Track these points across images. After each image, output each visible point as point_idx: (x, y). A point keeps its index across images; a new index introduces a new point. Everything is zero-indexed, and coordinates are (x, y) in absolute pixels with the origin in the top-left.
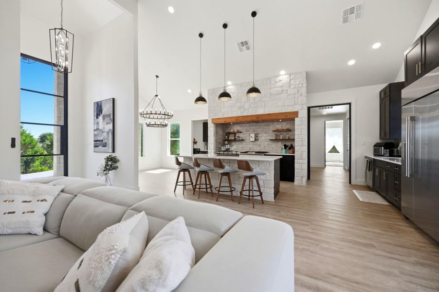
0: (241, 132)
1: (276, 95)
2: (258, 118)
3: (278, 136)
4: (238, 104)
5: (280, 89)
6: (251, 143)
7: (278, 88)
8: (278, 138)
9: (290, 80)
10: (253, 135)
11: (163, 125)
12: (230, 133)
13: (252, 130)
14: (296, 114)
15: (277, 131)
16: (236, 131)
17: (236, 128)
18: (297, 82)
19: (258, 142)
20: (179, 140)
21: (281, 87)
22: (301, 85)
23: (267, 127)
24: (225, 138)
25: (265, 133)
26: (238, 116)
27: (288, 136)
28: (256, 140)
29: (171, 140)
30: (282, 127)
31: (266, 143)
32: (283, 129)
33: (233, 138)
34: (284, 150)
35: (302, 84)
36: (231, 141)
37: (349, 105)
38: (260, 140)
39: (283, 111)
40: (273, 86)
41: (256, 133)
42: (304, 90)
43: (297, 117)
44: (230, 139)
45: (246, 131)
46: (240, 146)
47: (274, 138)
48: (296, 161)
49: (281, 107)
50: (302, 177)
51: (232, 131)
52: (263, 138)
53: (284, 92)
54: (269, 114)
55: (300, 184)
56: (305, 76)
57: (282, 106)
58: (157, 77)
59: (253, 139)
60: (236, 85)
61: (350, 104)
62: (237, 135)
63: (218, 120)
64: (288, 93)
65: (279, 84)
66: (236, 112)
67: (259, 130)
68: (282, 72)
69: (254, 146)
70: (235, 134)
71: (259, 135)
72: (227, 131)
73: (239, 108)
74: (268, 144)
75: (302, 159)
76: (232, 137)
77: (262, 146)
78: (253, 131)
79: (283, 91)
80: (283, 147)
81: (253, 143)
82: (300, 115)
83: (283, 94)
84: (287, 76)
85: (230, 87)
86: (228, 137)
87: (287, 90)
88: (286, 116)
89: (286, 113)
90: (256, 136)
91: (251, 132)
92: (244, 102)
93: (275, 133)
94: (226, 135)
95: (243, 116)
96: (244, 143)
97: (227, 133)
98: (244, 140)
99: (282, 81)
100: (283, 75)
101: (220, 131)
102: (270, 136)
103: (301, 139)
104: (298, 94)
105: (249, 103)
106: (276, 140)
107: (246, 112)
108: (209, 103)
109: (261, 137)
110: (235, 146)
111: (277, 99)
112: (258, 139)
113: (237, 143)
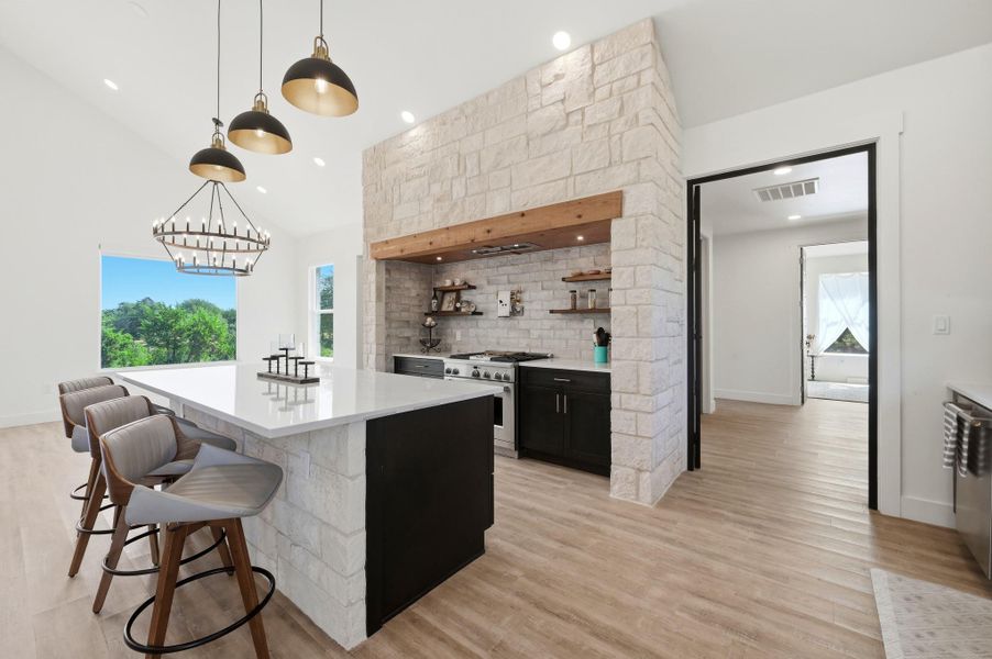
0: (473, 288)
1: (544, 135)
2: (489, 231)
3: (580, 297)
4: (436, 189)
5: (557, 111)
6: (501, 323)
7: (552, 108)
8: (580, 304)
9: (593, 67)
10: (506, 297)
12: (445, 291)
13: (504, 279)
14: (615, 203)
15: (579, 278)
16: (459, 283)
17: (458, 275)
18: (620, 71)
19: (521, 322)
20: (331, 315)
21: (563, 101)
22: (632, 81)
23: (549, 266)
24: (430, 304)
25: (543, 289)
26: (436, 228)
28: (514, 312)
29: (321, 315)
30: (595, 264)
31: (547, 324)
32: (598, 273)
33: (452, 309)
34: (597, 351)
35: (639, 73)
36: (447, 315)
37: (865, 155)
38: (526, 313)
39: (571, 197)
40: (535, 103)
41: (515, 288)
42: (645, 100)
43: (620, 215)
44: (445, 308)
45: (489, 283)
46: (472, 332)
47: (569, 307)
48: (615, 398)
49: (562, 182)
50: (640, 470)
51: (448, 283)
52: (536, 306)
53: (573, 119)
54: (523, 215)
55: (631, 499)
56: (647, 37)
57: (567, 178)
58: (217, 121)
59: (506, 311)
60: (428, 122)
61: (871, 148)
62: (465, 296)
63: (385, 248)
64: (588, 121)
65: (556, 91)
66: (430, 216)
67: (525, 277)
69: (512, 334)
70: (458, 291)
71: (525, 297)
72: (438, 284)
73: (438, 200)
74: (552, 328)
75: (638, 393)
76: (447, 306)
77: (535, 333)
78: (508, 281)
79: (568, 114)
80: (595, 337)
81: (509, 323)
82: (628, 208)
83: (568, 129)
84: (581, 53)
85: (413, 133)
86: (440, 305)
87: (582, 109)
88: (580, 216)
89: (580, 202)
90: (515, 299)
91: (501, 287)
92: (452, 178)
93: (572, 286)
94: (435, 297)
95: (448, 228)
96: (481, 321)
97: (435, 290)
98: (481, 314)
99: (562, 76)
100: (568, 53)
101: (409, 284)
102: (554, 299)
103: (634, 309)
104: (622, 120)
105: (463, 180)
106: (574, 310)
107: (456, 213)
108: (366, 194)
109: (531, 302)
110: (460, 334)
111: (548, 154)
112: (522, 308)
113: (464, 323)
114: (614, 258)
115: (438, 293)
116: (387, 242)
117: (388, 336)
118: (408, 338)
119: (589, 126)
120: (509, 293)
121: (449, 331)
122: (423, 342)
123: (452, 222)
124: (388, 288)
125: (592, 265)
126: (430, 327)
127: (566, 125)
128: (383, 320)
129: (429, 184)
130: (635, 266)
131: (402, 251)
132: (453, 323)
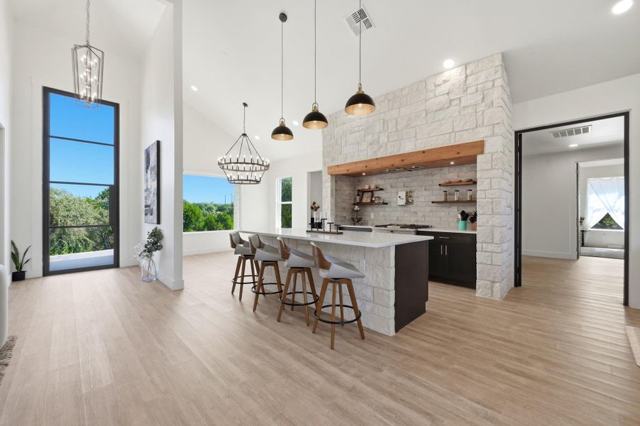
0: (382, 189)
1: (436, 111)
2: (403, 161)
3: (450, 194)
4: (369, 138)
5: (444, 99)
6: (400, 209)
7: (442, 97)
8: (449, 198)
9: (466, 77)
10: (403, 194)
11: (250, 180)
12: (364, 192)
13: (402, 184)
14: (479, 146)
15: (449, 184)
16: (373, 187)
17: (372, 183)
18: (482, 79)
19: (412, 208)
20: (291, 205)
21: (448, 93)
22: (490, 85)
23: (430, 178)
24: (355, 199)
25: (425, 190)
26: (369, 158)
27: (469, 193)
28: (408, 203)
29: (282, 205)
30: (458, 176)
31: (428, 209)
32: (461, 181)
33: (369, 201)
34: (461, 223)
35: (493, 81)
36: (366, 204)
37: (622, 117)
38: (415, 203)
39: (453, 143)
40: (431, 95)
41: (409, 189)
42: (497, 95)
43: (482, 152)
44: (364, 201)
45: (392, 187)
46: (381, 213)
47: (442, 199)
48: (479, 246)
49: (447, 136)
50: (493, 282)
51: (367, 187)
52: (422, 199)
53: (453, 103)
54: (424, 152)
55: (488, 296)
56: (498, 62)
57: (450, 133)
58: (245, 105)
59: (403, 202)
61: (626, 115)
62: (377, 194)
63: (337, 169)
64: (463, 104)
65: (444, 88)
66: (365, 152)
67: (416, 183)
68: (449, 63)
69: (406, 215)
70: (372, 192)
71: (415, 194)
72: (360, 188)
73: (371, 144)
74: (431, 211)
75: (492, 243)
76: (366, 199)
77: (420, 214)
78: (404, 186)
79: (451, 101)
80: (460, 216)
81: (404, 208)
82: (487, 149)
83: (451, 108)
84: (459, 69)
86: (361, 199)
87: (460, 98)
88: (458, 153)
89: (458, 146)
90: (408, 195)
91: (400, 189)
92: (379, 133)
93: (445, 189)
94: (358, 195)
95: (377, 159)
96: (387, 208)
97: (359, 190)
98: (387, 204)
99: (448, 81)
100: (451, 69)
101: (345, 188)
102: (433, 195)
103: (490, 200)
104: (484, 104)
105: (386, 133)
106: (446, 202)
107: (381, 151)
108: (324, 140)
109: (418, 197)
110: (373, 215)
111: (438, 121)
112: (413, 201)
113: (376, 209)
114: (478, 175)
115: (360, 193)
116: (338, 166)
117: (336, 216)
118: (345, 217)
119: (464, 107)
120: (405, 193)
121: (366, 213)
122: (353, 219)
123: (379, 156)
124: (336, 190)
125: (456, 177)
126: (357, 211)
127: (450, 105)
128: (334, 208)
129: (365, 136)
130: (491, 179)
131: (348, 170)
132: (369, 209)
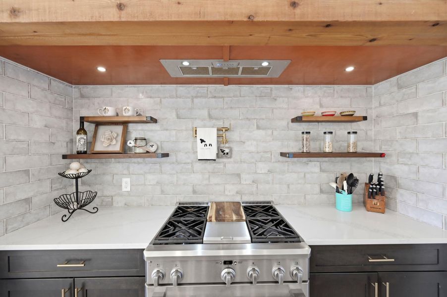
0: (154, 121)
3: (314, 139)
6: (199, 166)
10: (210, 135)
12: (100, 123)
13: (205, 113)
16: (128, 113)
19: (229, 164)
24: (72, 141)
25: (258, 128)
27: (353, 138)
28: (221, 154)
30: (321, 106)
31: (263, 168)
33: (117, 148)
34: (344, 198)
38: (236, 155)
41: (220, 124)
44: (100, 146)
45: (178, 117)
46: (152, 178)
51: (110, 112)
52: (251, 146)
62: (136, 131)
67: (236, 113)
69: (214, 180)
70: (125, 124)
71: (234, 136)
72: (86, 113)
76: (107, 142)
77: (246, 178)
78: (210, 117)
81: (209, 166)
90: (222, 137)
91: (197, 123)
93: (304, 127)
94: (81, 131)
96: (167, 165)
97: (82, 120)
98: (166, 155)
109: (242, 143)
110: (128, 182)
112: (231, 150)
113: (136, 166)
115: (86, 125)
120: (215, 131)
121: (108, 178)
122: (63, 204)
132: (116, 166)
